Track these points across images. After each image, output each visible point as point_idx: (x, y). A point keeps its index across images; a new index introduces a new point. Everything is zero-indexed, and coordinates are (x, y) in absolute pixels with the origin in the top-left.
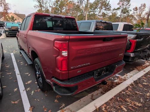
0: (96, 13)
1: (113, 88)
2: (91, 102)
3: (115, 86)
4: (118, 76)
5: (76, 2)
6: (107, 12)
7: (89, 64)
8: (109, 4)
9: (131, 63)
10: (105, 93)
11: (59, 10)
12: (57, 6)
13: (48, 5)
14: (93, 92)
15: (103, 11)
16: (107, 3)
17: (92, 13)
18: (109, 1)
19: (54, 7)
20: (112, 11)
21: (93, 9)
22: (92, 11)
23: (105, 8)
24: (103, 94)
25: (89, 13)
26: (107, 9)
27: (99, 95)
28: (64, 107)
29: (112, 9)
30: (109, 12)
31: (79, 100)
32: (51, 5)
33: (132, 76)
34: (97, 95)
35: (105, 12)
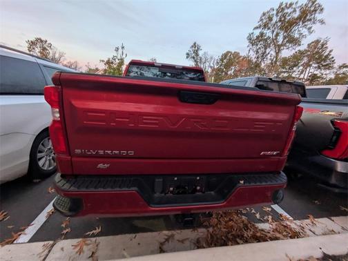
0: (293, 75)
1: (238, 244)
2: (153, 253)
3: (246, 242)
4: (281, 215)
5: (254, 57)
6: (323, 71)
7: (131, 153)
8: (331, 57)
9: (337, 190)
10: (204, 248)
11: (223, 72)
12: (221, 65)
13: (207, 64)
14: (179, 231)
15: (312, 70)
16: (326, 54)
17: (286, 75)
18: (330, 51)
19: (216, 67)
20: (335, 70)
21: (287, 67)
22: (285, 72)
23: (316, 65)
24: (198, 248)
25: (279, 74)
26: (323, 66)
27: (187, 243)
28: (93, 236)
29: (336, 65)
30: (328, 72)
31: (134, 235)
32: (212, 65)
33: (333, 232)
34: (182, 241)
35: (316, 72)
